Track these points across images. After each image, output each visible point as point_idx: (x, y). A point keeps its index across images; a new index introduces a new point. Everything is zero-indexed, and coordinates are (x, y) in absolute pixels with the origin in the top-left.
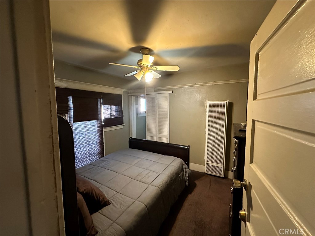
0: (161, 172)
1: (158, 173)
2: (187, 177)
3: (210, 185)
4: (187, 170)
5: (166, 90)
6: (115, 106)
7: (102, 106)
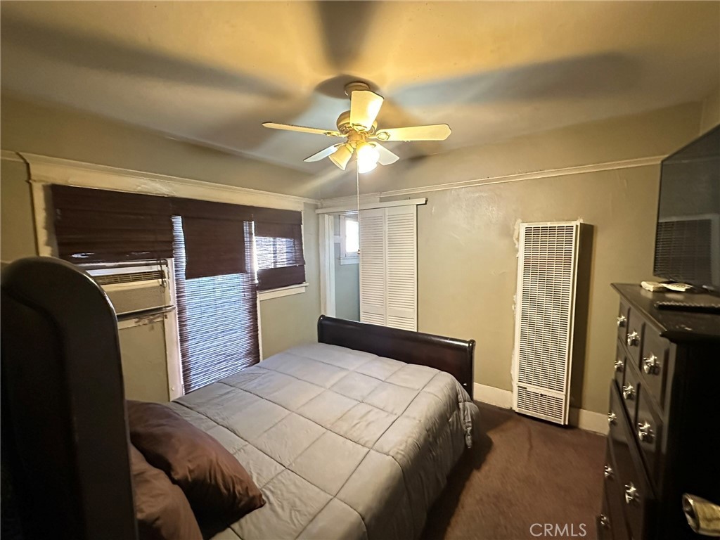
0: (399, 412)
1: (392, 413)
2: (467, 424)
3: (531, 446)
4: (467, 404)
5: (409, 197)
6: (284, 240)
7: (254, 238)
